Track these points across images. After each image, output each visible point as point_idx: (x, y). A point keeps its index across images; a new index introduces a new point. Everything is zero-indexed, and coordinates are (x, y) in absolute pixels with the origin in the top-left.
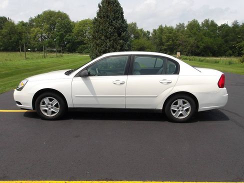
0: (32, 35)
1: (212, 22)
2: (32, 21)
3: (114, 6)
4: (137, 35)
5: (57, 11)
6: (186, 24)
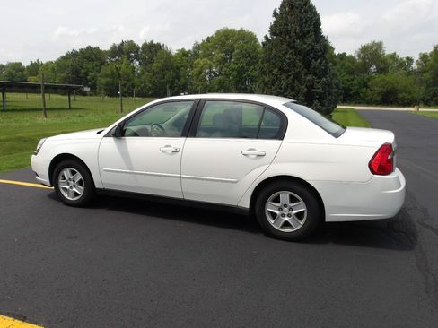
0: (196, 71)
2: (197, 47)
3: (300, 12)
4: (382, 67)
5: (238, 29)
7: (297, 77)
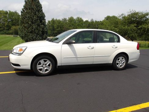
1: (81, 18)
3: (36, 2)
6: (67, 19)
7: (39, 25)
